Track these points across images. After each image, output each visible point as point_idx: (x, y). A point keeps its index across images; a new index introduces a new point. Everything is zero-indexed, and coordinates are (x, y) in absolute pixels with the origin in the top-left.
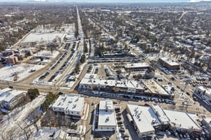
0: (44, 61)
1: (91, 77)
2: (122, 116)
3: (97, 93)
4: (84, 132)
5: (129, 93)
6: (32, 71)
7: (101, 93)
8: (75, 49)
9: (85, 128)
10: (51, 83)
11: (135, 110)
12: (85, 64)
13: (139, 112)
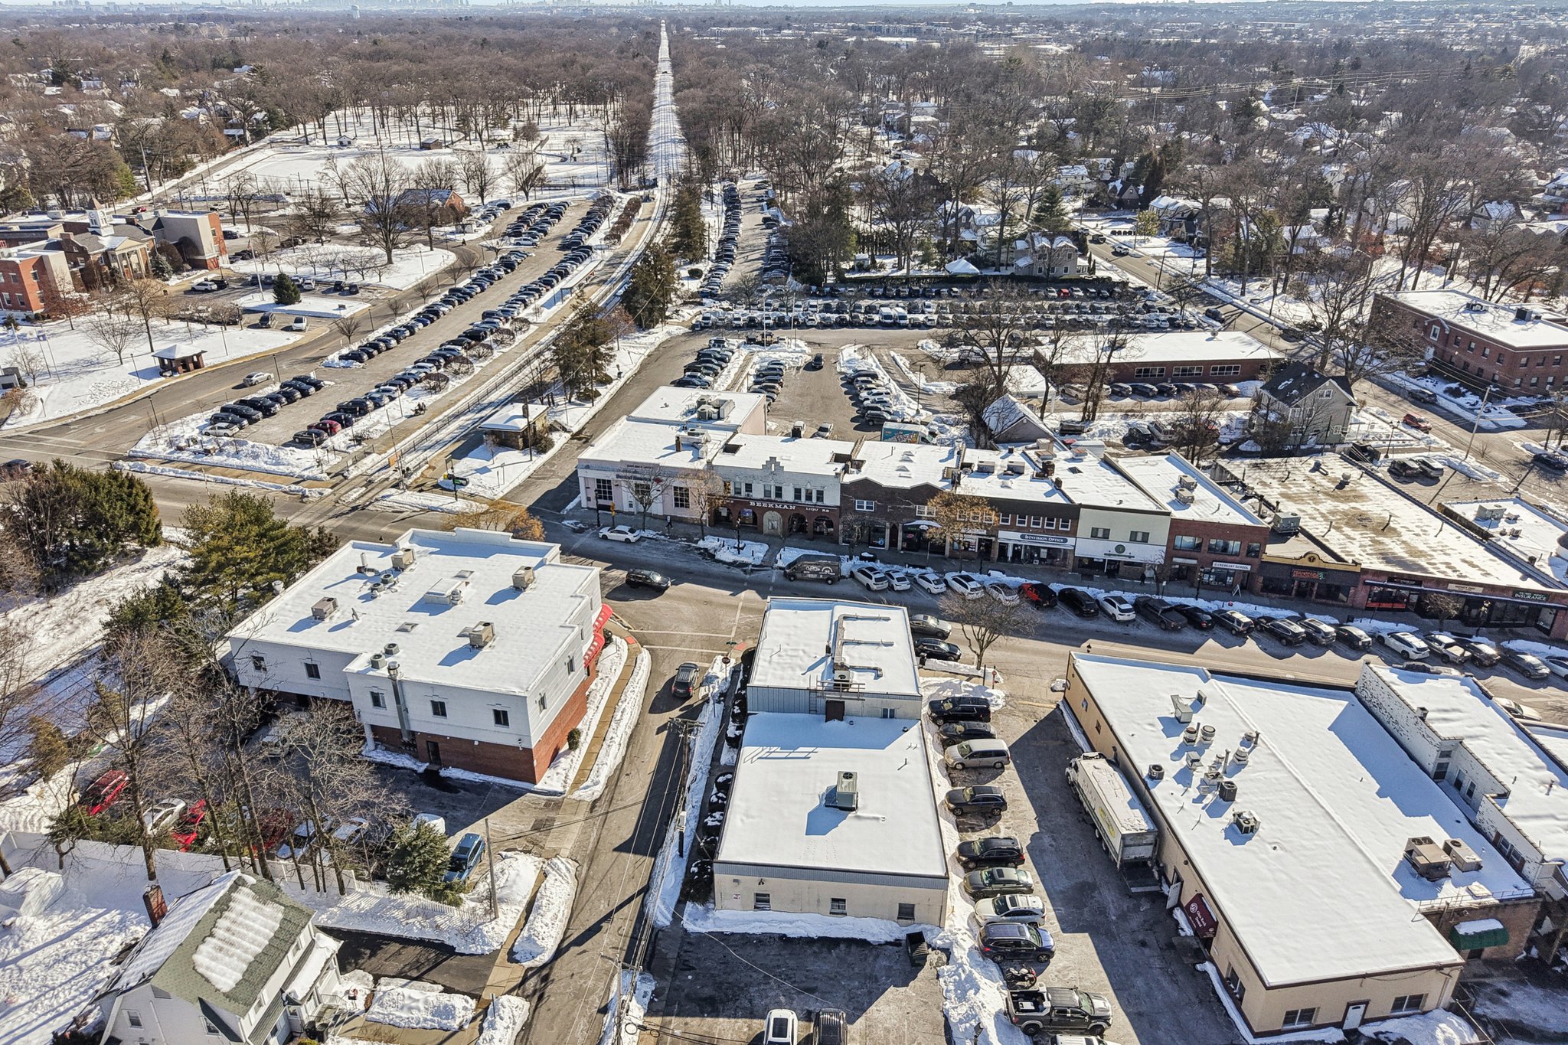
0: (308, 303)
1: (706, 415)
2: (1009, 784)
3: (755, 552)
4: (548, 932)
5: (1089, 568)
6: (168, 366)
7: (788, 555)
8: (595, 240)
9: (559, 894)
10: (303, 460)
11: (1174, 724)
12: (660, 334)
13: (1224, 744)
